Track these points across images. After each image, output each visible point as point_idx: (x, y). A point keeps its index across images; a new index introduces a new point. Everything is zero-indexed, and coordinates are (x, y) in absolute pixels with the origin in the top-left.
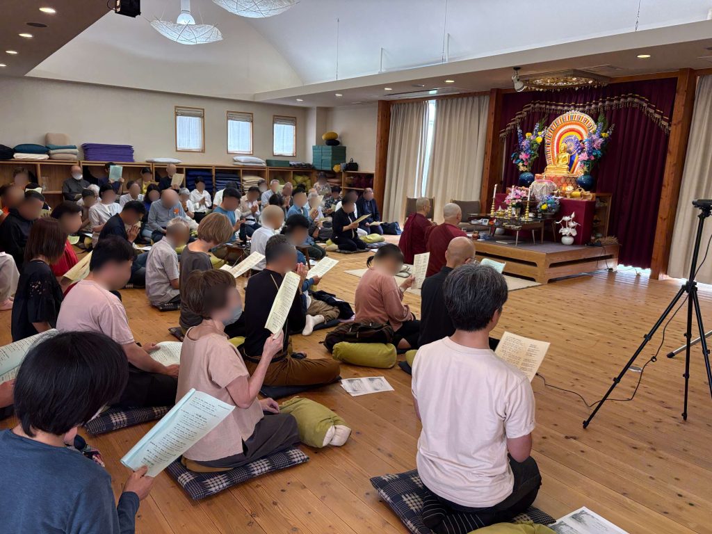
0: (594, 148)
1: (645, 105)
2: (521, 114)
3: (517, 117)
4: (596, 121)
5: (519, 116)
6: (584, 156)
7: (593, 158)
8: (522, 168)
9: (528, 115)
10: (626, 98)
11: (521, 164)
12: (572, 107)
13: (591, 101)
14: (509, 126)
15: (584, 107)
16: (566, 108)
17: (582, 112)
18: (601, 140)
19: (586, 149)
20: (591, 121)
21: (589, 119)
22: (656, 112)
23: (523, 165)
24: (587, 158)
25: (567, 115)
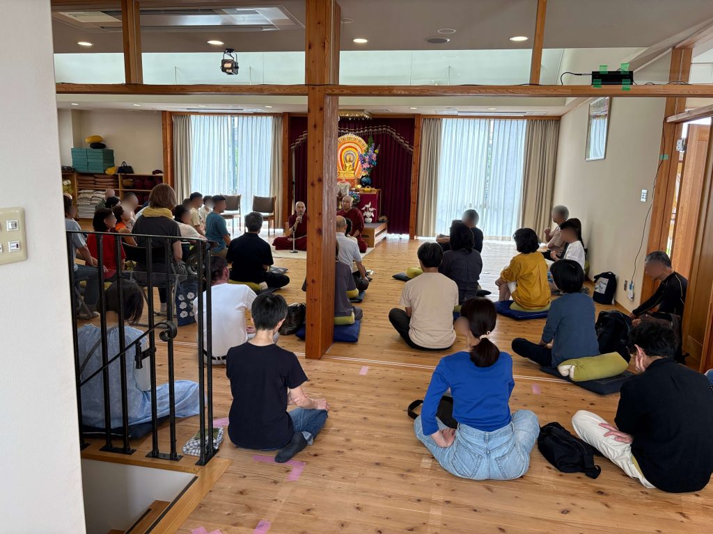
0: (372, 160)
1: (394, 133)
4: (367, 142)
6: (366, 166)
7: (372, 166)
10: (382, 128)
13: (359, 128)
14: (297, 141)
15: (356, 131)
16: (342, 131)
17: (355, 135)
18: (375, 155)
19: (367, 160)
20: (363, 142)
21: (362, 140)
24: (369, 166)
25: (345, 136)
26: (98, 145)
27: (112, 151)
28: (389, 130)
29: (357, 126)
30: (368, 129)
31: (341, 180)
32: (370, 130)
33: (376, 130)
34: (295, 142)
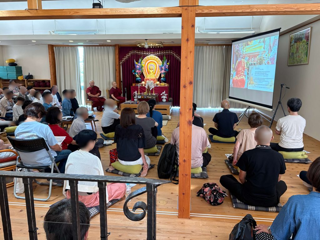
0: (166, 68)
1: (174, 54)
2: (128, 55)
3: (127, 56)
5: (128, 56)
7: (166, 72)
8: (137, 76)
9: (131, 56)
10: (168, 51)
11: (137, 74)
12: (150, 54)
13: (156, 52)
14: (124, 59)
15: (154, 54)
16: (147, 54)
18: (167, 66)
19: (163, 69)
20: (159, 59)
22: (178, 57)
23: (138, 75)
24: (164, 72)
25: (149, 56)
26: (13, 64)
27: (21, 67)
28: (172, 52)
29: (155, 51)
30: (161, 52)
31: (149, 79)
32: (162, 53)
33: (165, 53)
34: (122, 60)
